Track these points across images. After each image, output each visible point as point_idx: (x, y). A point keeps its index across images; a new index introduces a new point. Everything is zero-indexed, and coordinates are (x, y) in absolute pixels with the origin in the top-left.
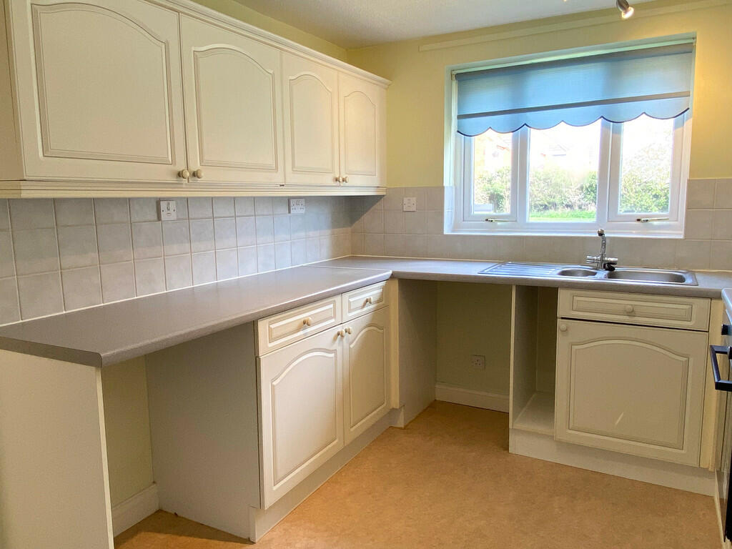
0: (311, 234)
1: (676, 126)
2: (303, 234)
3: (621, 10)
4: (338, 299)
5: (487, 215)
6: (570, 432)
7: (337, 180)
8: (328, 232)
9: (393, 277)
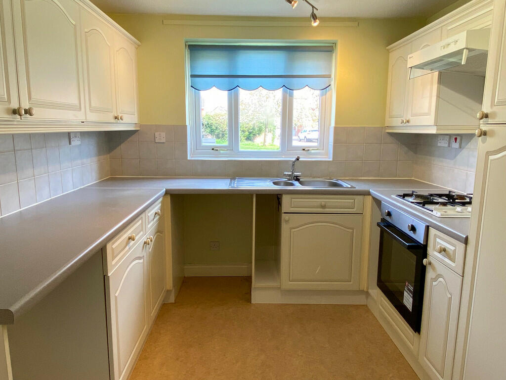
0: (85, 160)
1: (322, 95)
2: (79, 162)
3: (312, 19)
4: (143, 215)
5: (214, 146)
6: (291, 283)
7: (116, 118)
8: (95, 159)
9: (167, 192)
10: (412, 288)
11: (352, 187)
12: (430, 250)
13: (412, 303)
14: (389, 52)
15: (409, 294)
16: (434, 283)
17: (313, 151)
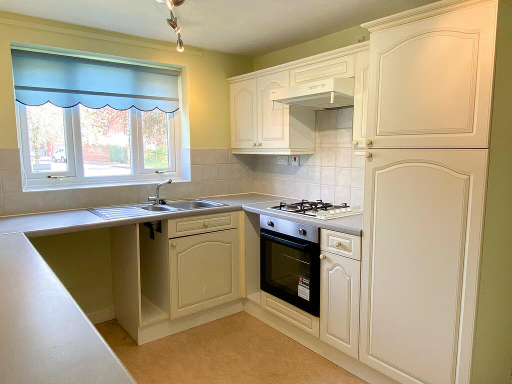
1: (170, 118)
3: (178, 45)
6: (180, 310)
10: (308, 282)
11: (225, 205)
12: (323, 247)
13: (309, 293)
14: (230, 84)
15: (304, 287)
16: (331, 272)
17: (166, 173)
